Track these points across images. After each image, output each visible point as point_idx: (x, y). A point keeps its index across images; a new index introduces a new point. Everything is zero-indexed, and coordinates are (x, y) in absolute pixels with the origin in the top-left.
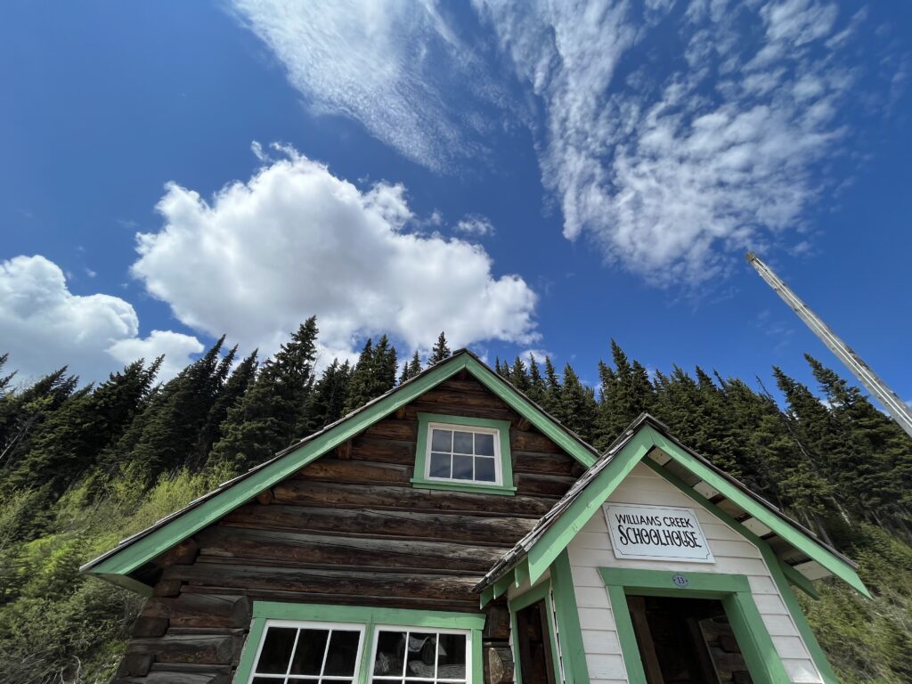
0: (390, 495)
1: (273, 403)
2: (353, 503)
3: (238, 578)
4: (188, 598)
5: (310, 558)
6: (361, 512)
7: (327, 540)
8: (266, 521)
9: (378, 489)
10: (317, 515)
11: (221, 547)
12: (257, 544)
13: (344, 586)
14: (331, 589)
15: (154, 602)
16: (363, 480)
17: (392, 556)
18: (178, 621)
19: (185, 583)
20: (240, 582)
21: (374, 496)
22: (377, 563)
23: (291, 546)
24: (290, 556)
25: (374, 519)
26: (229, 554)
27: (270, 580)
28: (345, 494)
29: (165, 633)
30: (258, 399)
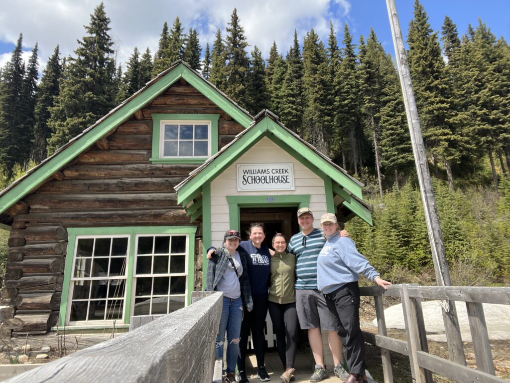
0: (137, 169)
1: (87, 99)
2: (115, 175)
3: (55, 218)
4: (30, 228)
5: (93, 206)
6: (120, 180)
7: (101, 196)
8: (63, 189)
9: (129, 166)
10: (93, 184)
11: (41, 204)
12: (60, 202)
13: (115, 218)
14: (108, 220)
15: (14, 231)
16: (119, 161)
17: (141, 202)
18: (30, 238)
19: (27, 222)
20: (57, 220)
21: (127, 171)
22: (133, 206)
23: (80, 201)
24: (82, 206)
25: (128, 184)
26: (47, 207)
27: (73, 218)
28: (109, 171)
29: (25, 244)
30: (72, 97)
